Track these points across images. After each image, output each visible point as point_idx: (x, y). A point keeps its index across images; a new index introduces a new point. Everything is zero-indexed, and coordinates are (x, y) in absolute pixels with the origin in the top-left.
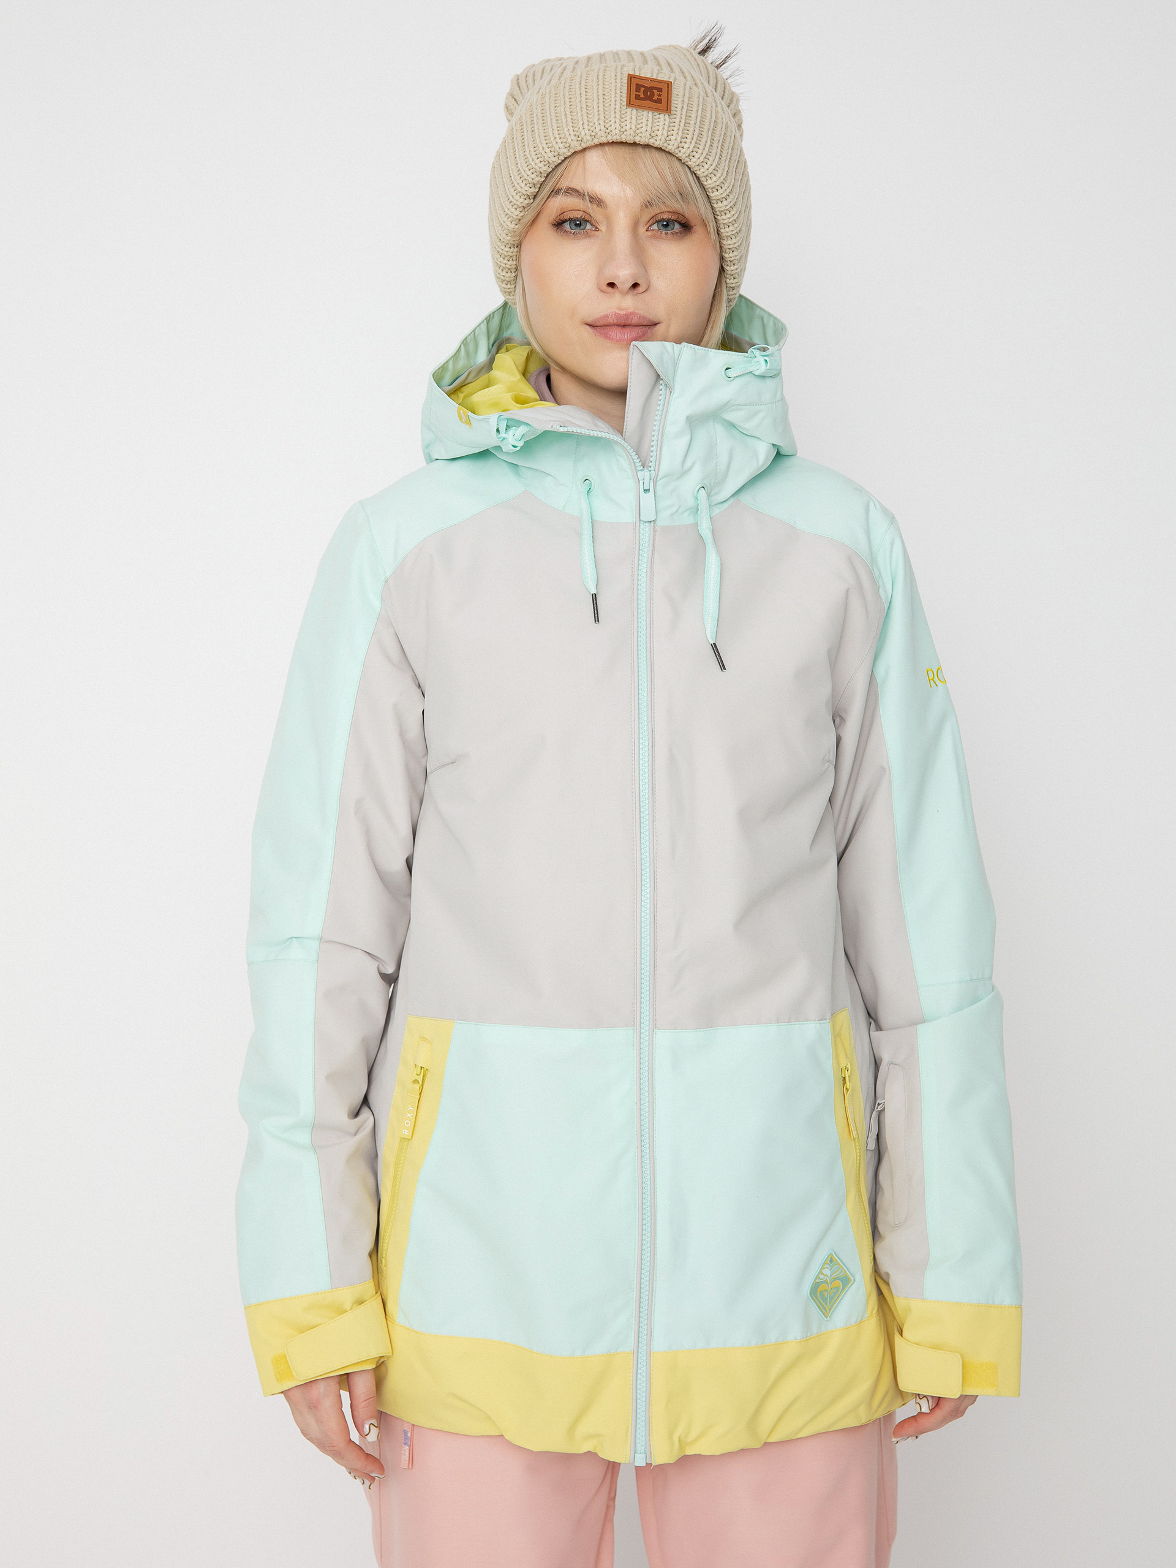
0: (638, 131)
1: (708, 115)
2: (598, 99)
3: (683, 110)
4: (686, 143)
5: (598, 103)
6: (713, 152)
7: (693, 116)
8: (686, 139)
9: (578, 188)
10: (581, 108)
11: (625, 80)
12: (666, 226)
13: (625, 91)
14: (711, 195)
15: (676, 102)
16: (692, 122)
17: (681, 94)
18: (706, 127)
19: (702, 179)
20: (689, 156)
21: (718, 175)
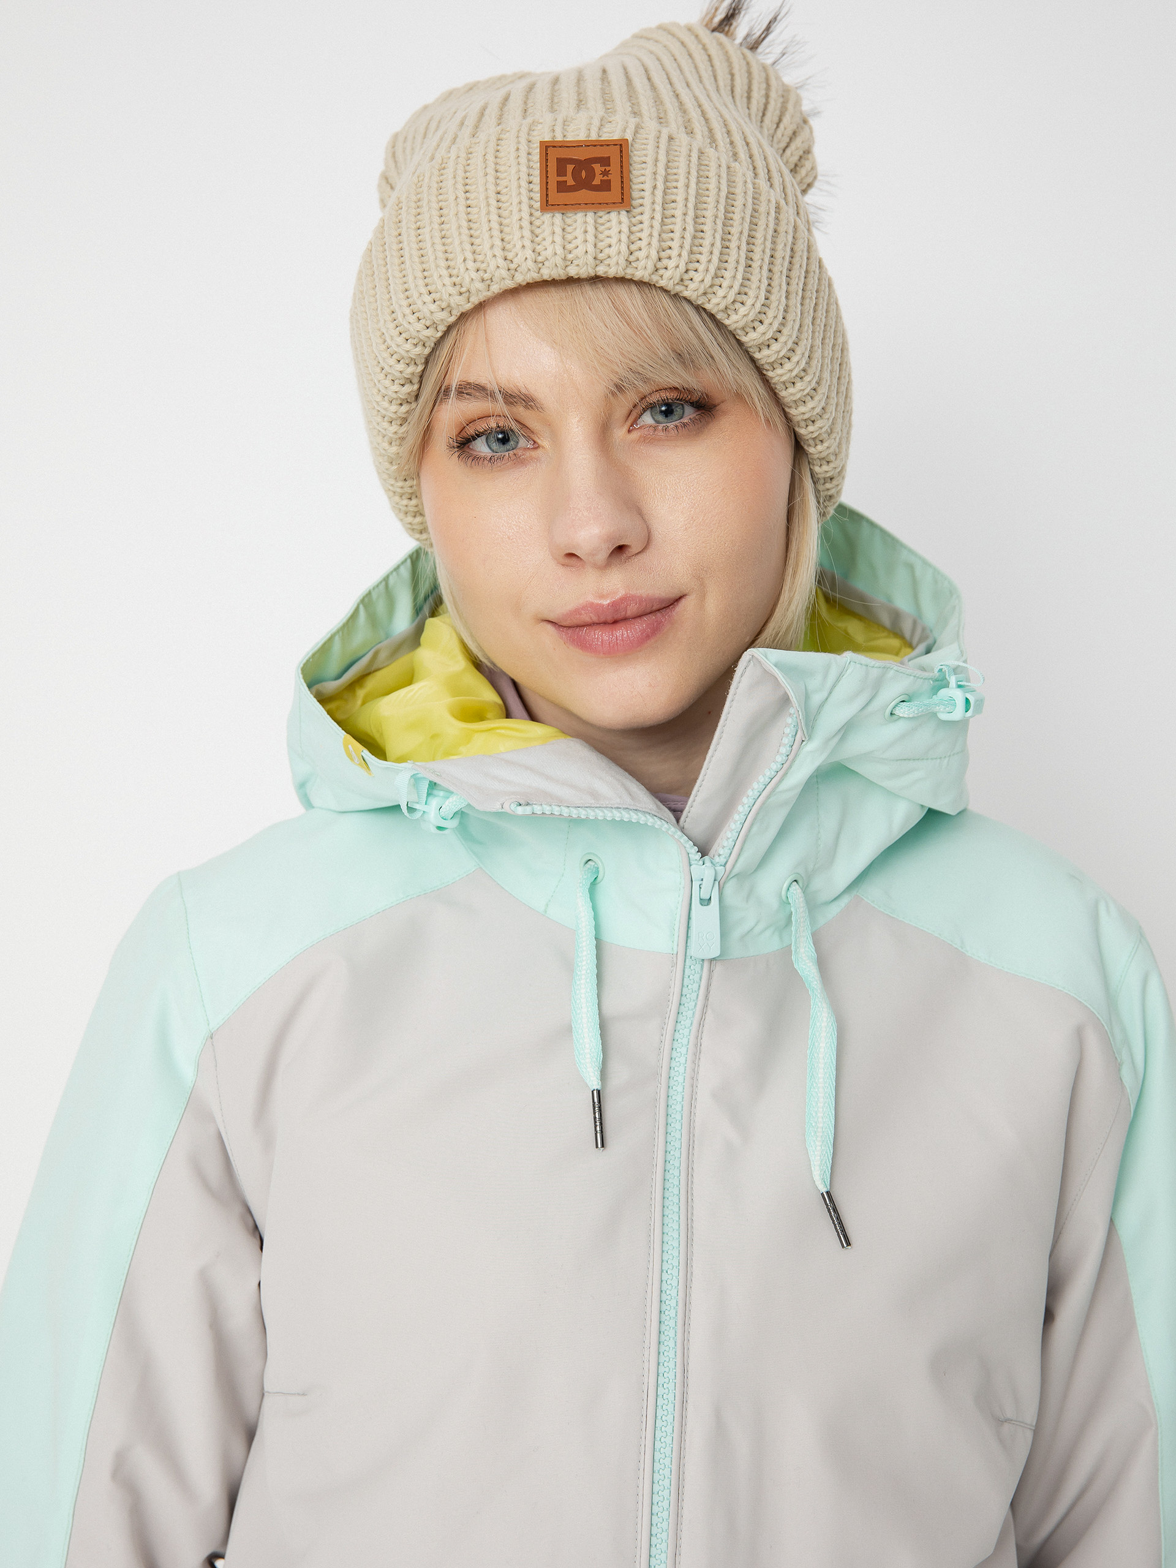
0: (570, 257)
1: (712, 186)
2: (488, 205)
3: (656, 192)
4: (670, 258)
5: (488, 213)
6: (732, 259)
7: (680, 198)
8: (669, 251)
9: (482, 381)
10: (459, 227)
11: (536, 157)
12: (668, 413)
13: (537, 179)
14: (744, 339)
15: (642, 179)
16: (678, 213)
17: (650, 160)
18: (709, 214)
19: (719, 316)
20: (682, 280)
21: (749, 302)
